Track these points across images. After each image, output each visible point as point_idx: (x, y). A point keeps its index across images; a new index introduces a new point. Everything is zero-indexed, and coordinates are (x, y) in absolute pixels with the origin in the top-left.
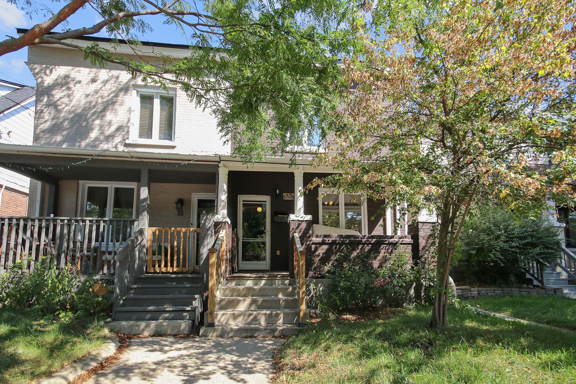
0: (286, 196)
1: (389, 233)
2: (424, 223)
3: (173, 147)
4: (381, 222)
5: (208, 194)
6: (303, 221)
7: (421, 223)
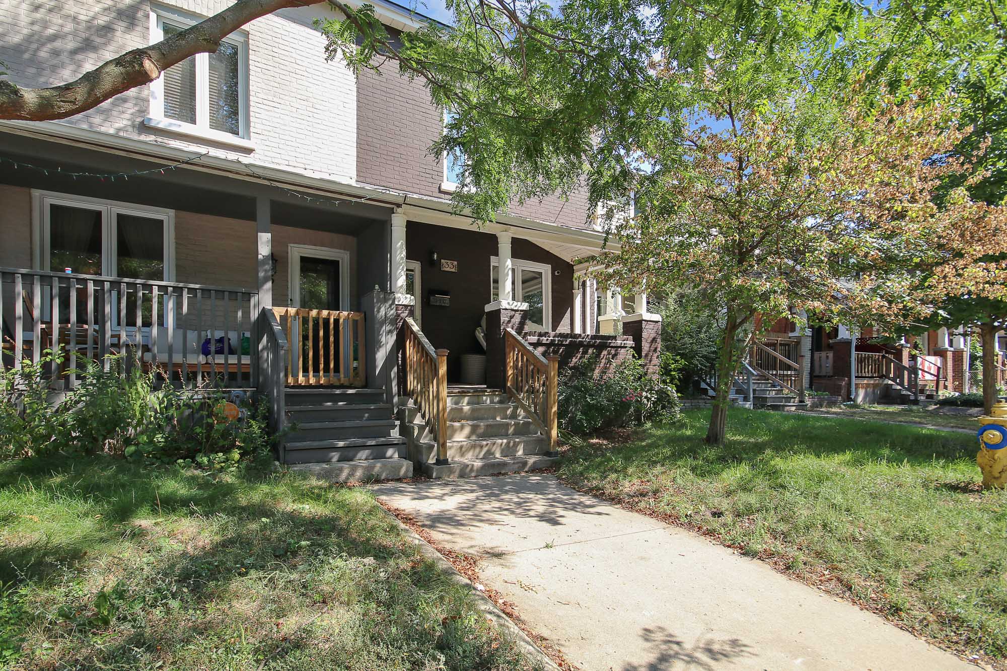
0: (445, 264)
1: (578, 330)
2: (647, 321)
3: (248, 151)
4: (568, 314)
5: (318, 248)
6: (517, 311)
7: (645, 321)
